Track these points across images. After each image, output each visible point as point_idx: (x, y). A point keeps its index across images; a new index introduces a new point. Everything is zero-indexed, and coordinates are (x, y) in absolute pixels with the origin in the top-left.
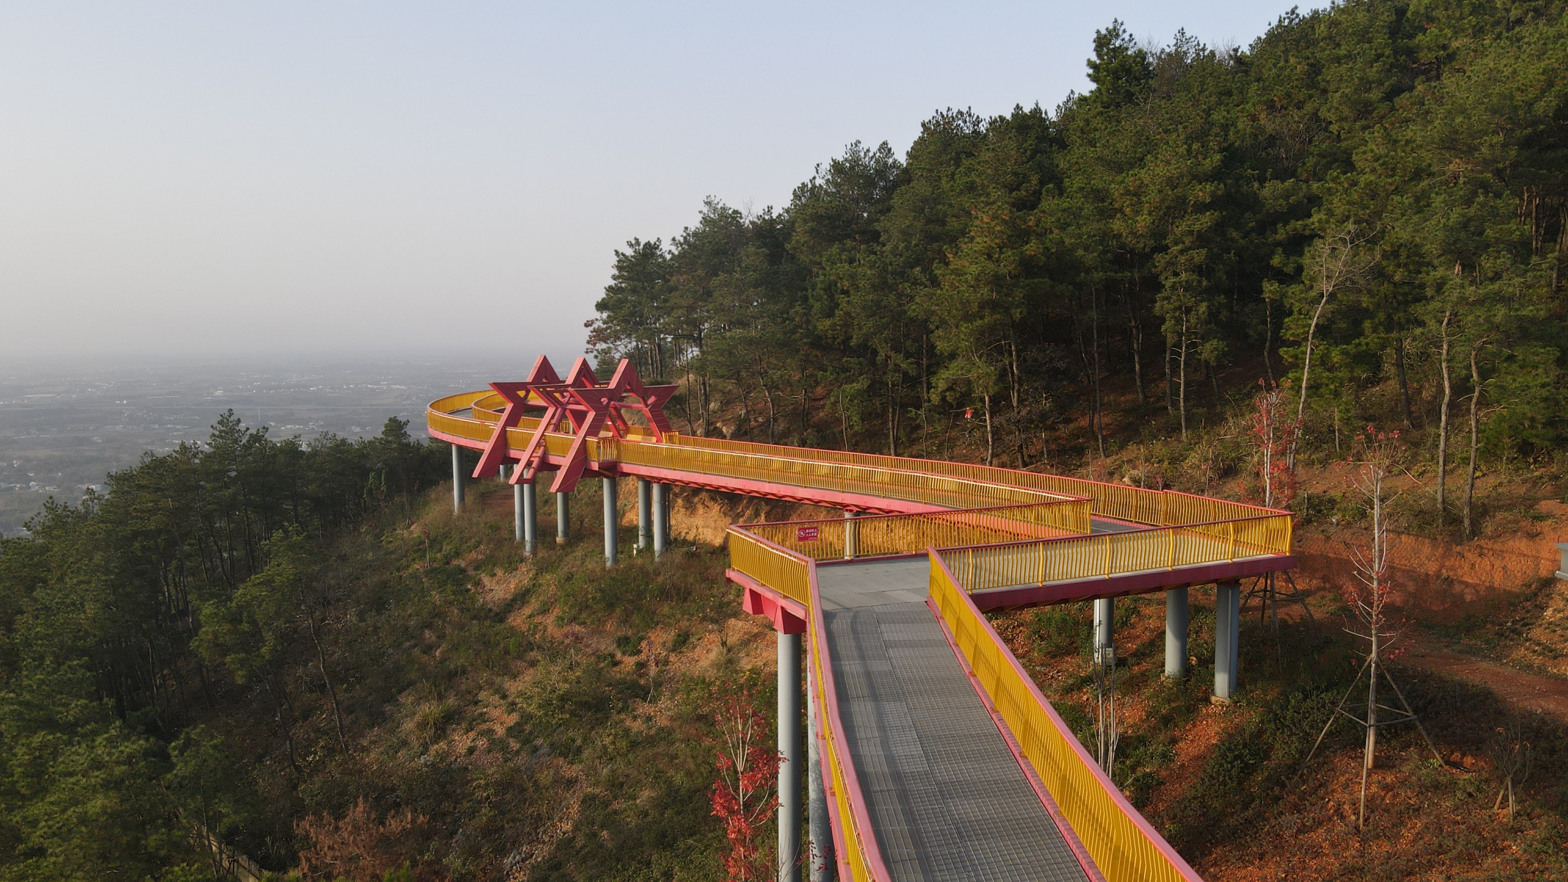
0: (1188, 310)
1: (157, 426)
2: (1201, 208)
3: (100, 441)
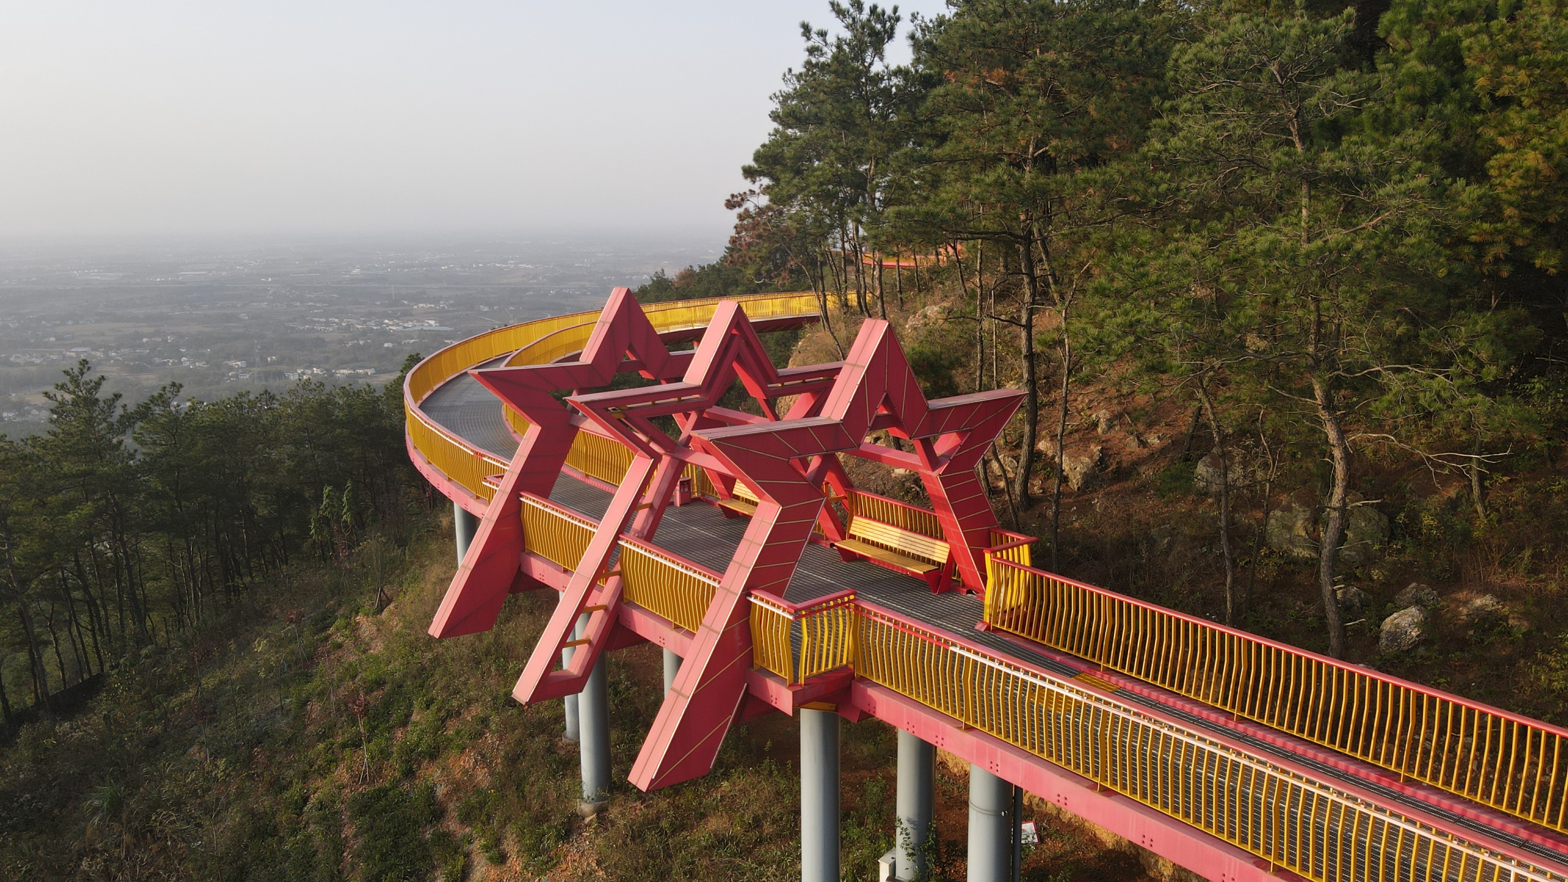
1: (298, 304)
3: (246, 318)
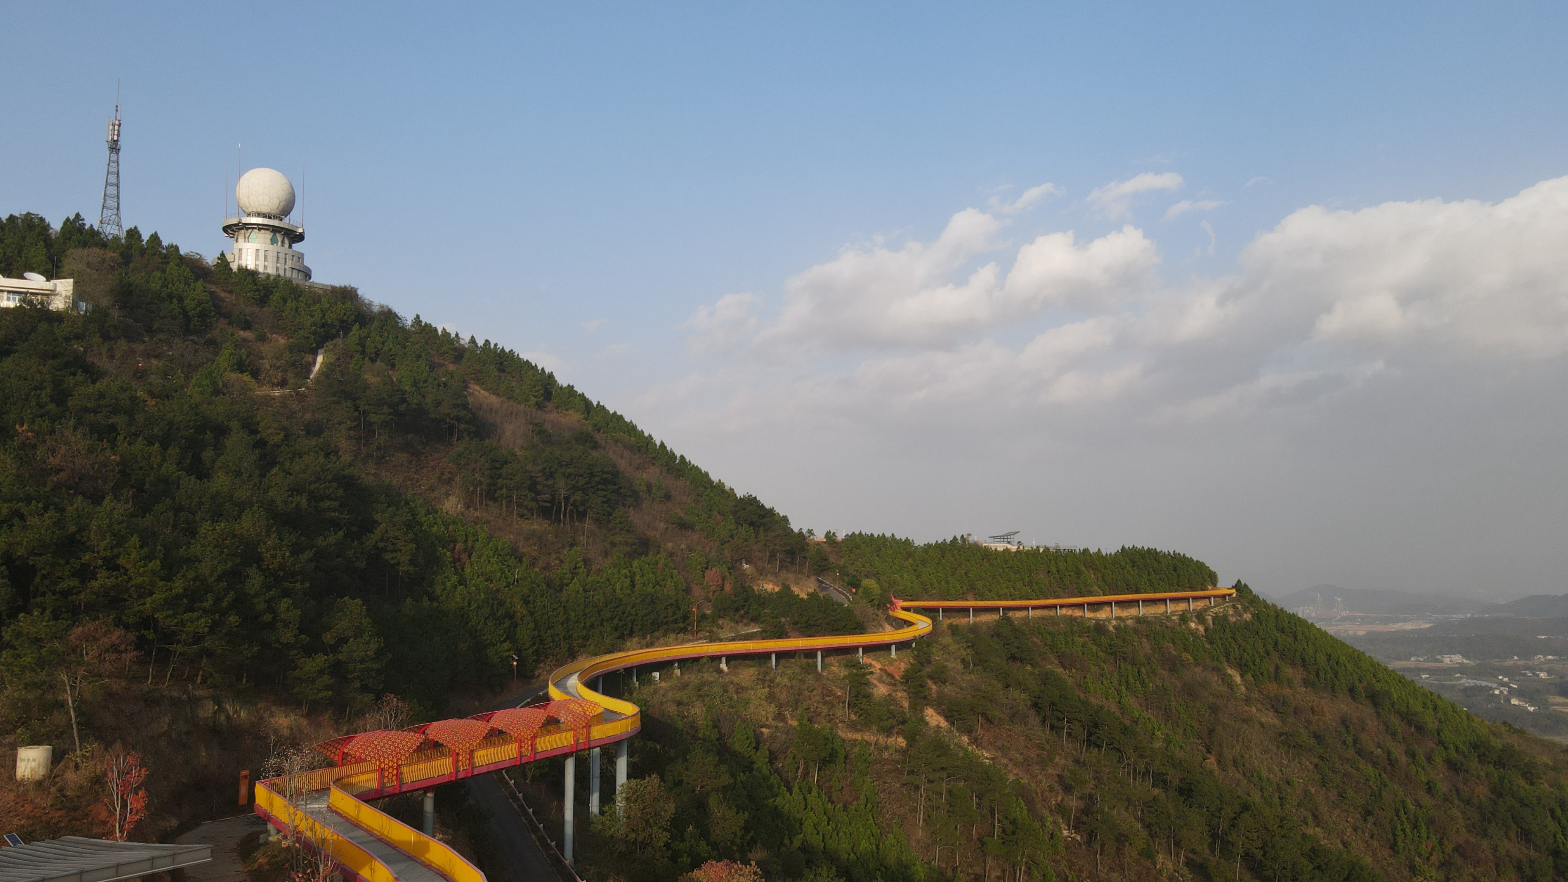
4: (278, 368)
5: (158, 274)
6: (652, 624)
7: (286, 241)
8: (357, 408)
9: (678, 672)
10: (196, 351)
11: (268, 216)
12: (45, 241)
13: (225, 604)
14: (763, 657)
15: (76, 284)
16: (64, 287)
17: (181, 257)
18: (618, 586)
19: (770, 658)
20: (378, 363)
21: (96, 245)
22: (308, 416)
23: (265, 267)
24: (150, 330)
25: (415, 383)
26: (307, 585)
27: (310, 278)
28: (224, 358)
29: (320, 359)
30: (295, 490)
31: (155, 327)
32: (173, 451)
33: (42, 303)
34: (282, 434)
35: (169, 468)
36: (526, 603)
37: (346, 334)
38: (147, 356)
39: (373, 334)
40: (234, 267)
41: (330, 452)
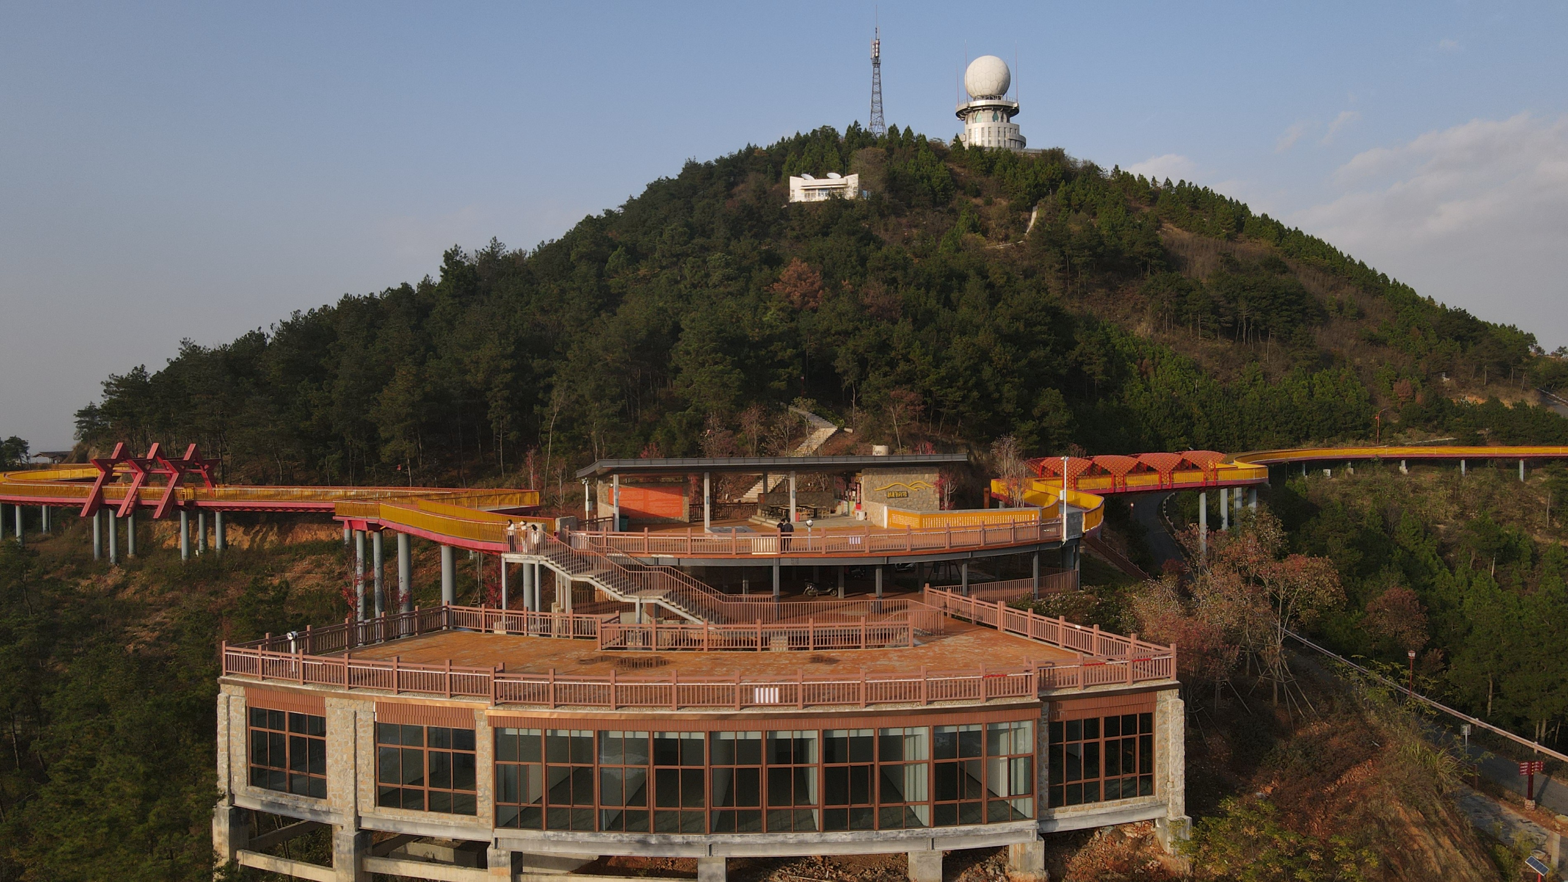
0: (503, 418)
2: (507, 371)
4: (1002, 226)
5: (912, 161)
6: (1330, 429)
7: (1005, 116)
8: (1063, 253)
9: (1351, 470)
10: (942, 219)
11: (990, 97)
12: (836, 146)
13: (970, 384)
14: (1452, 462)
15: (860, 177)
16: (853, 180)
17: (928, 144)
18: (1295, 396)
19: (1459, 464)
20: (1081, 213)
21: (870, 144)
22: (1026, 263)
23: (989, 142)
24: (910, 206)
25: (1113, 228)
26: (1022, 379)
27: (1025, 145)
28: (962, 224)
29: (1034, 215)
30: (1015, 318)
31: (913, 203)
32: (933, 293)
33: (840, 195)
34: (1005, 277)
35: (932, 303)
36: (1203, 406)
37: (1054, 192)
38: (910, 227)
39: (1077, 188)
40: (966, 146)
41: (1042, 289)
